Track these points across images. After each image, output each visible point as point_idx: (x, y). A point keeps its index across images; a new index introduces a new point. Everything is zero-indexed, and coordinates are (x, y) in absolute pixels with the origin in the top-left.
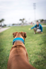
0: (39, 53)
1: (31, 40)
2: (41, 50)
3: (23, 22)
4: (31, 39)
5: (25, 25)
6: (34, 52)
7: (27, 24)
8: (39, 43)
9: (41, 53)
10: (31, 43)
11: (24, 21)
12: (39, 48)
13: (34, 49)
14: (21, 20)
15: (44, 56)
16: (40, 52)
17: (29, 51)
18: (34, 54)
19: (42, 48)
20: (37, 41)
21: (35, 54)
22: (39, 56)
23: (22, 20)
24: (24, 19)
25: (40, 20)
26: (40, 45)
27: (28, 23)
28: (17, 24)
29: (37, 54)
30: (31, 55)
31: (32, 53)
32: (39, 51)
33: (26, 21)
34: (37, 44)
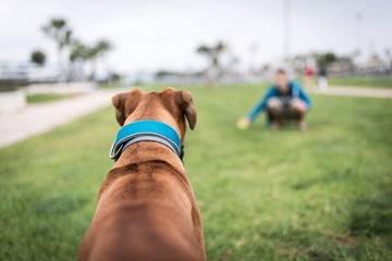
0: (285, 232)
1: (253, 163)
2: (302, 216)
3: (215, 62)
4: (252, 156)
5: (228, 80)
6: (257, 222)
7: (238, 75)
8: (295, 180)
9: (297, 233)
10: (249, 174)
11: (224, 59)
12: (291, 207)
13: (260, 211)
14: (204, 50)
15: (312, 248)
16: (291, 227)
17: (233, 216)
18: (257, 237)
19: (308, 207)
20: (283, 167)
21: (264, 235)
22: (286, 248)
23: (211, 51)
24: (220, 47)
25: (315, 55)
26: (299, 187)
27: (242, 68)
28: (181, 76)
29: (274, 236)
30: (238, 237)
31: (249, 228)
32: (290, 220)
33: (236, 60)
34: (284, 184)
